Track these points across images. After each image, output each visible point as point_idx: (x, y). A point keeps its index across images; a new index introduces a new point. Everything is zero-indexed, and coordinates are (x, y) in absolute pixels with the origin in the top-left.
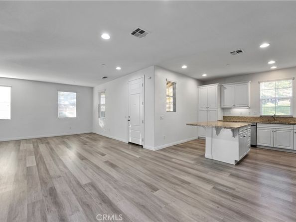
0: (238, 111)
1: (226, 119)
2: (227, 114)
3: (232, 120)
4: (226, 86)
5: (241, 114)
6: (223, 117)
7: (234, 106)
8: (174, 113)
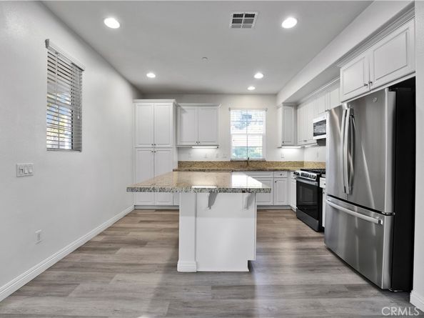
0: (203, 153)
1: (184, 166)
2: (184, 158)
3: (193, 168)
4: (185, 106)
5: (206, 157)
6: (179, 162)
7: (198, 144)
8: (77, 153)
